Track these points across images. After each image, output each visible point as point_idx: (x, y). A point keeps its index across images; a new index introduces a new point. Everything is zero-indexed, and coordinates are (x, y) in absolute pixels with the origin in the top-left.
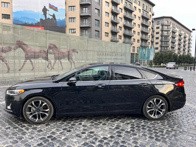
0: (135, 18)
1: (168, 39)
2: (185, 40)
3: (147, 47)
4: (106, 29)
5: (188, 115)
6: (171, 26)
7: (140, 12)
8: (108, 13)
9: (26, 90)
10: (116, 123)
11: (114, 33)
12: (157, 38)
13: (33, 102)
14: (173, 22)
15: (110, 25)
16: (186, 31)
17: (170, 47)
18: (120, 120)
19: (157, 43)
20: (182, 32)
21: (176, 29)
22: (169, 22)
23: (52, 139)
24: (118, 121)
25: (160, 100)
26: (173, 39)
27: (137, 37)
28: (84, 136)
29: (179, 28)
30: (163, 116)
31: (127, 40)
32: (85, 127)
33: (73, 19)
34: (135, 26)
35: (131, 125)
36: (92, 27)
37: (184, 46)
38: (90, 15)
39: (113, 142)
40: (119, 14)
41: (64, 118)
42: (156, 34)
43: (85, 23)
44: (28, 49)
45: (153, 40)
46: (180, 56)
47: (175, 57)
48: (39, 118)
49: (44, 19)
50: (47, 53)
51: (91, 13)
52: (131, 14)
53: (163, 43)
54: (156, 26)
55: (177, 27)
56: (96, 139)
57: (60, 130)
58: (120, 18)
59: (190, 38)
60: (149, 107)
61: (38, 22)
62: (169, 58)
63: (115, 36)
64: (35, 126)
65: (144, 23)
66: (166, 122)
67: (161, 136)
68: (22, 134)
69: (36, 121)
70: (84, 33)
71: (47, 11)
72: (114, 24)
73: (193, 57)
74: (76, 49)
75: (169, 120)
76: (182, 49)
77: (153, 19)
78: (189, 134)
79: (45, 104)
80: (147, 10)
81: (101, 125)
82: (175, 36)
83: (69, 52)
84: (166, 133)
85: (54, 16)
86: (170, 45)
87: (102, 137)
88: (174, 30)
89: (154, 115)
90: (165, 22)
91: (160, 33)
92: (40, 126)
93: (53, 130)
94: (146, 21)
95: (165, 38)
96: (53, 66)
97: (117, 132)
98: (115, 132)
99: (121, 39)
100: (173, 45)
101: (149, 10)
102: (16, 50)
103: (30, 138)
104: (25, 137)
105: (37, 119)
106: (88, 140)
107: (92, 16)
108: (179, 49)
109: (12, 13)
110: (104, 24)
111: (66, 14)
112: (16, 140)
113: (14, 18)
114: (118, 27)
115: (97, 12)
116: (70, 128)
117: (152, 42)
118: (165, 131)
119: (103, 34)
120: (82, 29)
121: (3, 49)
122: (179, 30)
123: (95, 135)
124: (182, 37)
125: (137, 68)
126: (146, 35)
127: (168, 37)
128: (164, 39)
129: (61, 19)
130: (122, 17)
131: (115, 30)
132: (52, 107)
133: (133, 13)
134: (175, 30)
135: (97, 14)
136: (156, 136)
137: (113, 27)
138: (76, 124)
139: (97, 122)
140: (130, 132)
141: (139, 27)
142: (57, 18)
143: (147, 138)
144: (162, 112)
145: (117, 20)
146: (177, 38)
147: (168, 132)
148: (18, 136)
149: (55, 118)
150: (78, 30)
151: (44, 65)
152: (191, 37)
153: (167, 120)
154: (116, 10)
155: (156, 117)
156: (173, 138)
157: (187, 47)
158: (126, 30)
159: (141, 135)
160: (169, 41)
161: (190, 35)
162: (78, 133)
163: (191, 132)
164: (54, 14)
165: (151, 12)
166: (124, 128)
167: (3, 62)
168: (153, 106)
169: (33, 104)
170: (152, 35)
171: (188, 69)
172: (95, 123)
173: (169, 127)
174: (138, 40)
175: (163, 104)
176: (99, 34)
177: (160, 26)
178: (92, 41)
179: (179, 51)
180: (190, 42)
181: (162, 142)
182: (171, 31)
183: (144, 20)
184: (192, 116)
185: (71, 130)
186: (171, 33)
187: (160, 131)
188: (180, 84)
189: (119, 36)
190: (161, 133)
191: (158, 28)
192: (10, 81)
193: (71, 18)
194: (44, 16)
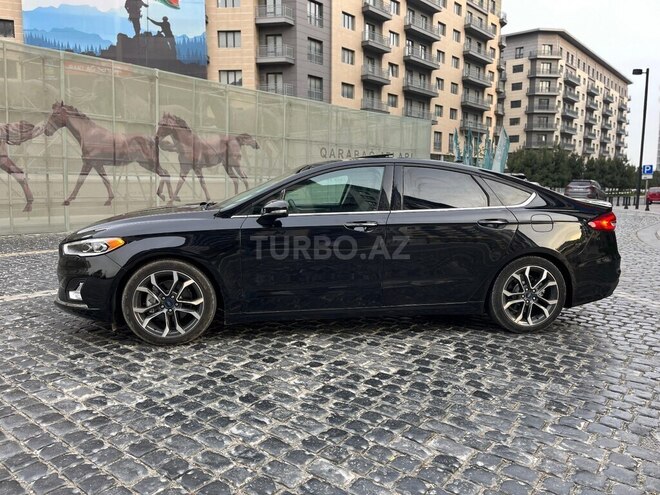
0: (444, 34)
1: (553, 108)
2: (608, 110)
3: (482, 134)
4: (346, 70)
5: (626, 320)
6: (562, 62)
7: (459, 13)
8: (353, 17)
9: (128, 240)
10: (408, 343)
11: (372, 86)
12: (516, 104)
13: (153, 277)
14: (567, 48)
15: (359, 57)
16: (612, 78)
17: (557, 133)
18: (419, 335)
19: (515, 121)
20: (599, 84)
21: (579, 72)
22: (556, 48)
23: (223, 379)
24: (413, 335)
25: (542, 272)
26: (567, 107)
27: (448, 99)
28: (318, 371)
29: (586, 68)
30: (549, 319)
31: (416, 109)
32: (317, 351)
33: (230, 36)
34: (443, 62)
35: (455, 345)
36: (298, 63)
37: (604, 131)
38: (292, 22)
39: (408, 384)
40: (388, 19)
41: (247, 330)
42: (513, 89)
43: (275, 52)
44: (93, 131)
45: (503, 109)
46: (591, 162)
47: (573, 167)
48: (172, 327)
49: (131, 34)
51: (294, 16)
52: (429, 20)
53: (536, 120)
54: (511, 63)
55: (581, 65)
56: (357, 378)
57: (243, 360)
58: (394, 33)
59: (623, 104)
60: (509, 294)
61: (112, 47)
62: (556, 170)
63: (376, 95)
64: (161, 350)
65: (474, 52)
66: (560, 338)
67: (550, 370)
68: (126, 368)
69: (164, 335)
70: (271, 85)
71: (143, 9)
72: (373, 54)
73: (634, 168)
75: (570, 333)
76: (596, 142)
77: (501, 38)
78: (634, 365)
79: (191, 281)
80: (482, 6)
81: (364, 345)
82: (574, 95)
83: (227, 145)
84: (562, 362)
85: (165, 24)
86: (559, 126)
87: (373, 373)
88: (571, 76)
89: (525, 318)
90: (542, 48)
91: (526, 85)
92: (176, 351)
93: (223, 359)
94: (479, 45)
95: (540, 102)
96: (177, 192)
97: (416, 361)
98: (410, 362)
99: (394, 105)
100: (568, 128)
101: (490, 7)
102: (52, 134)
103: (156, 376)
104: (138, 377)
105: (167, 330)
106: (332, 380)
107: (298, 27)
108: (587, 141)
109: (22, 14)
110: (337, 54)
111: (207, 17)
112: (113, 385)
113: (28, 33)
114: (385, 66)
115: (313, 12)
116: (270, 352)
117: (500, 117)
118: (558, 358)
119: (337, 88)
120: (264, 70)
121: (7, 131)
122: (586, 76)
123: (351, 368)
124: (599, 99)
125: (471, 174)
126: (480, 94)
127: (551, 100)
128: (540, 108)
129: (191, 36)
130: (399, 30)
131: (375, 76)
132: (212, 291)
133: (437, 17)
134: (574, 78)
135: (313, 20)
136: (533, 369)
137: (370, 66)
138: (288, 344)
139: (350, 340)
140: (454, 362)
141: (457, 66)
142: (176, 31)
143: (509, 374)
144: (549, 307)
145: (381, 39)
146: (581, 105)
147: (567, 360)
148: (115, 373)
149: (220, 328)
150: (250, 77)
151: (147, 188)
152: (626, 100)
153: (561, 333)
154: (378, 6)
155: (531, 322)
156: (585, 374)
157: (612, 132)
158: (412, 76)
159: (488, 366)
160: (554, 114)
161: (624, 93)
162: (300, 364)
163: (637, 360)
164: (165, 19)
165: (496, 12)
166: (436, 353)
168: (521, 290)
169: (153, 282)
170: (498, 92)
171: (618, 205)
172: (345, 340)
173: (570, 348)
174: (453, 111)
175: (550, 284)
176: (321, 88)
177: (525, 62)
178: (304, 107)
179: (588, 149)
180: (625, 118)
181: (554, 381)
182: (560, 80)
183: (473, 41)
184: (636, 322)
185: (277, 357)
186: (563, 86)
187: (544, 359)
188: (605, 223)
189: (389, 94)
190: (547, 363)
191: (518, 69)
192: (36, 238)
193: (227, 32)
194: (131, 24)
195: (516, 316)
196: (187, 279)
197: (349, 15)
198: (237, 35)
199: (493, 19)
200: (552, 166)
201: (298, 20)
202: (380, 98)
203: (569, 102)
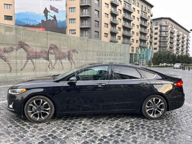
0: (134, 19)
1: (167, 40)
2: (183, 40)
3: (146, 48)
4: (106, 30)
5: (187, 114)
6: (170, 27)
7: (139, 13)
8: (108, 15)
9: (27, 89)
10: (115, 122)
11: (113, 34)
12: (156, 39)
13: (34, 101)
14: (171, 22)
15: (110, 26)
16: (185, 31)
17: (168, 47)
18: (119, 119)
19: (155, 44)
20: (181, 33)
21: (175, 29)
22: (168, 23)
23: (53, 138)
24: (117, 120)
25: (159, 100)
26: (171, 39)
27: (136, 37)
28: (84, 134)
29: (177, 28)
30: (162, 115)
31: (126, 41)
32: (85, 126)
33: (73, 20)
34: (134, 27)
35: (130, 124)
36: (92, 28)
37: (182, 46)
38: (90, 16)
39: (113, 141)
40: (118, 15)
41: (65, 117)
42: (155, 34)
43: (85, 24)
44: (30, 49)
45: (152, 40)
46: (179, 56)
47: (173, 58)
48: (40, 117)
49: (45, 20)
50: (48, 53)
51: (91, 15)
52: (130, 15)
53: (162, 43)
54: (154, 27)
55: (175, 27)
56: (96, 138)
57: (61, 129)
58: (120, 19)
59: (188, 39)
60: (148, 107)
61: (40, 24)
62: (168, 58)
63: (114, 37)
64: (36, 125)
65: (143, 24)
66: (165, 121)
67: (160, 136)
68: (23, 132)
69: (38, 120)
70: (84, 34)
71: (49, 13)
72: (113, 25)
74: (76, 49)
75: (168, 120)
76: (180, 50)
77: (151, 20)
78: (188, 133)
80: (145, 11)
81: (101, 124)
82: (173, 36)
83: (69, 52)
84: (165, 132)
85: (55, 17)
86: (169, 45)
87: (102, 136)
88: (172, 31)
89: (153, 115)
90: (163, 23)
91: (159, 33)
92: (41, 125)
93: (54, 129)
94: (145, 22)
95: (163, 38)
96: (54, 66)
97: (117, 131)
98: (114, 131)
99: (120, 39)
100: (171, 46)
101: (148, 11)
102: (18, 50)
103: (31, 136)
104: (26, 136)
105: (38, 118)
106: (88, 139)
107: (92, 18)
108: (177, 49)
109: (15, 14)
110: (103, 25)
111: (66, 15)
112: (17, 139)
113: (16, 20)
114: (117, 28)
115: (96, 13)
116: (70, 126)
117: (151, 43)
118: (164, 131)
119: (103, 35)
120: (82, 29)
121: (5, 49)
122: (177, 31)
123: (95, 134)
124: (181, 37)
125: (136, 68)
126: (145, 36)
127: (166, 37)
128: (163, 40)
129: (62, 20)
130: (121, 18)
131: (114, 31)
132: (53, 106)
133: (132, 14)
134: (173, 31)
135: (96, 16)
136: (155, 135)
137: (113, 28)
138: (77, 123)
139: (97, 121)
140: (129, 131)
141: (138, 28)
142: (58, 19)
143: (146, 137)
144: (161, 111)
145: (116, 21)
146: (175, 39)
147: (167, 131)
148: (19, 134)
149: (56, 116)
150: (78, 31)
151: (45, 65)
152: (189, 37)
153: (166, 119)
154: (115, 11)
155: (155, 116)
156: (172, 137)
157: (185, 47)
158: (125, 31)
159: (140, 133)
160: (167, 42)
161: (188, 35)
162: (79, 131)
163: (189, 131)
164: (55, 16)
166: (123, 127)
167: (6, 62)
168: (152, 106)
169: (35, 103)
170: (150, 35)
171: (187, 69)
172: (95, 121)
173: (168, 126)
174: (137, 41)
175: (162, 104)
176: (98, 34)
177: (158, 27)
178: (92, 41)
179: (178, 52)
180: (189, 43)
181: (161, 141)
182: (169, 32)
183: (143, 21)
184: (190, 115)
185: (71, 128)
186: (170, 33)
187: (159, 130)
188: (179, 84)
189: (118, 36)
190: (160, 132)
191: (156, 29)
192: (12, 80)
193: (72, 19)
194: (45, 17)
195: (151, 114)
196: (45, 102)
197: (106, 14)
198: (74, 20)
199: (149, 14)
200: (167, 57)
201: (92, 16)
202: (115, 37)
203: (172, 38)
